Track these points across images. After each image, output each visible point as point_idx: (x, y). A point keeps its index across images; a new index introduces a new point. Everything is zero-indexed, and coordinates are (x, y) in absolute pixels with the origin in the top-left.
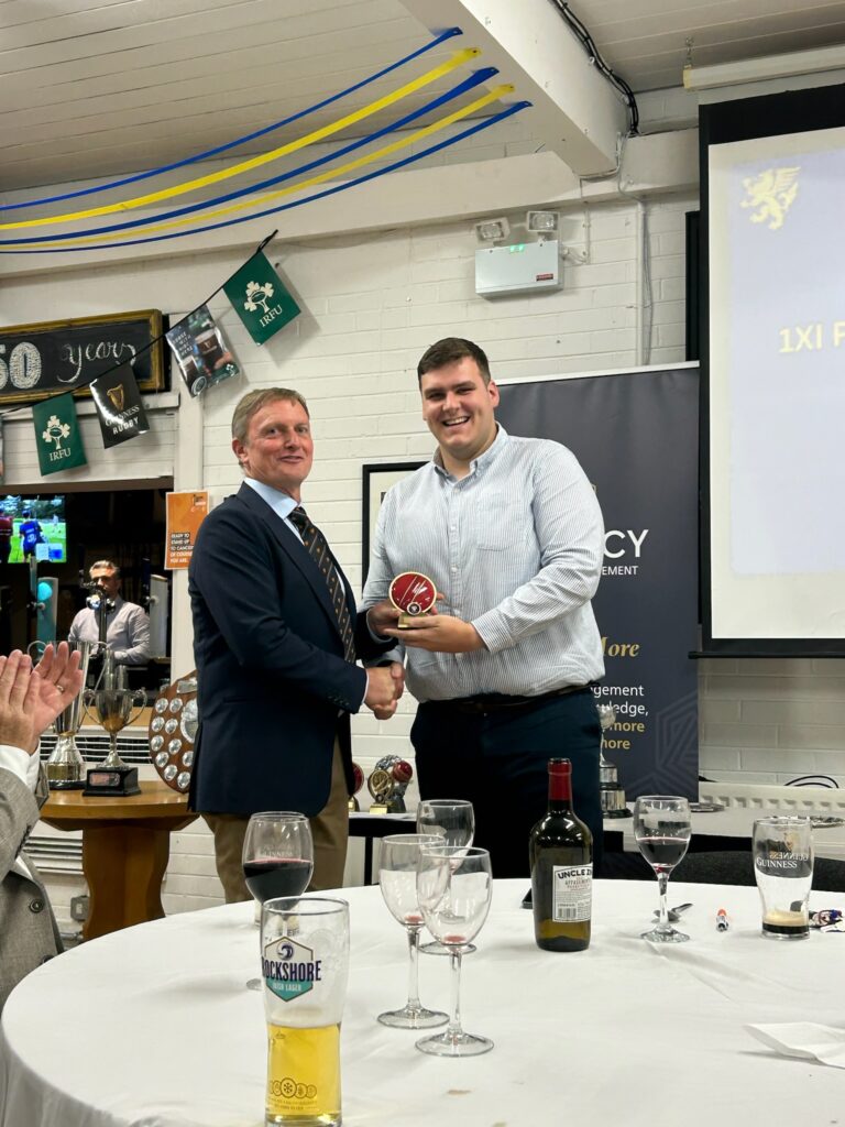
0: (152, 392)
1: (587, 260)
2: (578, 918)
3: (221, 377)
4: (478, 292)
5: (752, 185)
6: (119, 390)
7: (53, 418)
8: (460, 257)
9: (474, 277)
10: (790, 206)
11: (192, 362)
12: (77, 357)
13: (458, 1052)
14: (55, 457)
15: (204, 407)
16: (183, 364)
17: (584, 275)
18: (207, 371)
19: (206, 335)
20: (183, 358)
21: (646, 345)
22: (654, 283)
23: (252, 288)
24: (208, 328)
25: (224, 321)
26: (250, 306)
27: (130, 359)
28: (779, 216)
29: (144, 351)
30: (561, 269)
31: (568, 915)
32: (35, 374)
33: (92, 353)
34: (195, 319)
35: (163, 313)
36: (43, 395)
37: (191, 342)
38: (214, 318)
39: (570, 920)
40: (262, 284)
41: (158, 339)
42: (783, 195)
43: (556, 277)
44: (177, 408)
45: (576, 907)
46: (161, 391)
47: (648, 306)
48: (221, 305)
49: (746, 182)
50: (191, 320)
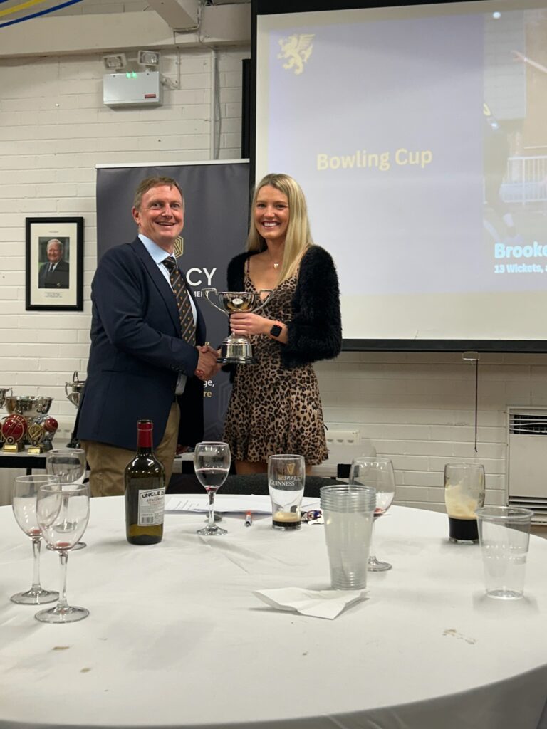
1: (178, 87)
2: (155, 523)
4: (105, 103)
5: (284, 44)
8: (93, 79)
9: (102, 93)
10: (308, 60)
13: (64, 620)
17: (176, 96)
21: (217, 147)
22: (222, 106)
28: (301, 66)
30: (161, 92)
31: (148, 521)
39: (150, 524)
42: (303, 52)
43: (157, 96)
45: (154, 516)
47: (218, 120)
49: (281, 42)
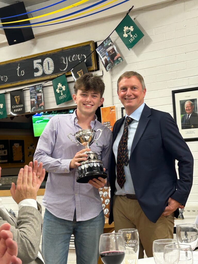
0: (93, 71)
3: (117, 63)
6: (81, 72)
7: (59, 84)
11: (106, 59)
12: (66, 61)
14: (61, 98)
15: (112, 75)
16: (103, 59)
18: (112, 61)
19: (110, 48)
20: (103, 57)
23: (126, 28)
24: (111, 45)
25: (117, 42)
26: (125, 35)
27: (84, 60)
29: (89, 56)
32: (52, 69)
33: (71, 59)
34: (106, 43)
35: (95, 42)
36: (56, 76)
37: (105, 51)
38: (113, 42)
40: (129, 27)
41: (94, 51)
44: (102, 76)
46: (96, 70)
48: (115, 36)
50: (104, 43)
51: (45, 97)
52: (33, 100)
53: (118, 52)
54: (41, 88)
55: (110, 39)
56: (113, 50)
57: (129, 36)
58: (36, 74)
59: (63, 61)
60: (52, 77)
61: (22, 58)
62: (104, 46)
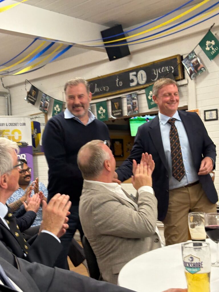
0: (179, 80)
3: (200, 72)
7: (151, 92)
12: (156, 72)
14: (152, 103)
15: (196, 83)
16: (188, 70)
18: (196, 71)
19: (195, 60)
20: (188, 68)
23: (208, 43)
24: (195, 57)
25: (200, 55)
26: (208, 49)
27: (172, 71)
29: (176, 68)
32: (145, 79)
33: (161, 71)
34: (190, 55)
35: (181, 55)
36: (148, 85)
37: (190, 63)
38: (197, 54)
40: (211, 41)
41: (180, 64)
44: (187, 84)
46: (182, 79)
48: (198, 50)
50: (189, 56)
51: (139, 103)
52: (130, 105)
53: (201, 64)
54: (136, 95)
55: (194, 52)
56: (197, 61)
57: (211, 49)
58: (132, 84)
59: (154, 72)
60: (145, 86)
61: (120, 71)
62: (189, 58)
